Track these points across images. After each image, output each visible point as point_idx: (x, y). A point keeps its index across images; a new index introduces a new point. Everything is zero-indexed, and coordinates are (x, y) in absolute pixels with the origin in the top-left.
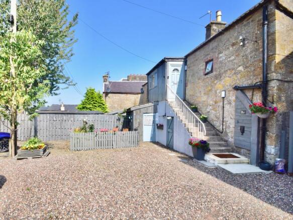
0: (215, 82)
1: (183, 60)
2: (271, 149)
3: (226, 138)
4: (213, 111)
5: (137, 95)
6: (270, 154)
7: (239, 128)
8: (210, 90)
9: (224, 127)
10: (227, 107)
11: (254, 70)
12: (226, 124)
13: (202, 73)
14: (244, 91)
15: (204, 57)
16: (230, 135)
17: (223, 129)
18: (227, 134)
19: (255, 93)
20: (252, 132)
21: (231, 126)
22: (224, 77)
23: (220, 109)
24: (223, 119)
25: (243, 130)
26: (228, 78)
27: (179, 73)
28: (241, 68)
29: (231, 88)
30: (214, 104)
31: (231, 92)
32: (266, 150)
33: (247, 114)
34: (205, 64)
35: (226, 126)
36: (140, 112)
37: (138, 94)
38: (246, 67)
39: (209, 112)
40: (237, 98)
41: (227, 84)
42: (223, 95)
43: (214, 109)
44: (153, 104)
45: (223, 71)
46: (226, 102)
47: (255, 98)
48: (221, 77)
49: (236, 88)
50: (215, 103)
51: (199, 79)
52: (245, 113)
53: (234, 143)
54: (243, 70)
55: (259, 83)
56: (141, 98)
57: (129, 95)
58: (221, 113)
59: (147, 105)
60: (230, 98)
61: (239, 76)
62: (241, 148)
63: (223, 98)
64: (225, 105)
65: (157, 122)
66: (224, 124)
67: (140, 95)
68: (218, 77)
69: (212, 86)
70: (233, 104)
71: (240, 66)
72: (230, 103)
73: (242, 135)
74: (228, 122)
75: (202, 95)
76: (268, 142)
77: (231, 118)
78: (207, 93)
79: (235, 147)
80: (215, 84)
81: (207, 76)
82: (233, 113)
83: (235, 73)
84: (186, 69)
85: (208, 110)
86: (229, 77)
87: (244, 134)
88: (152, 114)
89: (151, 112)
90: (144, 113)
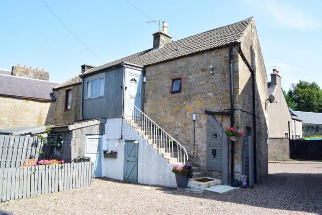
0: (185, 103)
1: (141, 70)
2: (238, 168)
3: (197, 163)
4: (183, 135)
5: (44, 104)
6: (237, 172)
7: (211, 152)
8: (178, 111)
9: (195, 151)
10: (198, 130)
11: (222, 98)
12: (197, 147)
13: (168, 90)
14: (215, 116)
15: (170, 74)
16: (201, 159)
17: (194, 153)
18: (199, 159)
19: (223, 119)
20: (223, 154)
21: (203, 150)
22: (195, 100)
23: (191, 132)
24: (194, 143)
25: (214, 153)
26: (198, 101)
27: (137, 85)
28: (210, 94)
29: (201, 112)
30: (183, 126)
31: (202, 116)
32: (234, 170)
33: (218, 138)
34: (171, 81)
35: (197, 150)
36: (82, 133)
37: (46, 101)
38: (216, 94)
39: (177, 135)
40: (208, 121)
41: (197, 107)
42: (194, 118)
43: (183, 132)
44: (99, 122)
45: (193, 93)
46: (197, 125)
47: (224, 123)
48: (191, 99)
49: (208, 113)
50: (185, 126)
51: (164, 96)
52: (216, 137)
53: (207, 167)
54: (213, 96)
55: (226, 111)
56: (50, 108)
57: (31, 102)
58: (192, 136)
59: (90, 123)
60: (201, 121)
61: (209, 101)
62: (213, 171)
63: (194, 121)
64: (195, 128)
65: (104, 148)
66: (195, 148)
67: (49, 104)
68: (188, 98)
69: (181, 107)
70: (205, 127)
71: (210, 92)
72: (201, 127)
73: (214, 158)
74: (200, 146)
75: (168, 115)
76: (236, 162)
77: (202, 142)
78: (176, 114)
79: (207, 171)
80: (185, 105)
81: (174, 95)
82: (205, 136)
83: (205, 98)
84: (145, 81)
85: (176, 133)
86: (199, 100)
87: (216, 157)
88: (97, 137)
89: (96, 133)
90: (87, 135)
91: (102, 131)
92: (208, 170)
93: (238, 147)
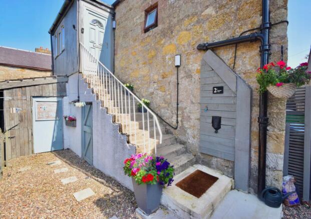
0: (162, 42)
1: (109, 10)
2: (276, 158)
3: (183, 138)
4: (159, 92)
6: (274, 169)
7: (210, 121)
8: (153, 57)
9: (179, 119)
10: (184, 83)
11: (238, 9)
12: (183, 112)
13: (139, 30)
14: (218, 51)
15: (142, 4)
16: (189, 131)
17: (177, 122)
18: (185, 131)
19: (239, 53)
20: (238, 129)
21: (192, 117)
22: (179, 31)
23: (172, 87)
24: (178, 104)
25: (217, 123)
26: (185, 32)
27: (104, 31)
28: (210, 11)
29: (190, 50)
30: (160, 79)
31: (191, 57)
32: (267, 163)
33: (225, 94)
34: (143, 13)
35: (183, 117)
38: (222, 7)
39: (152, 93)
40: (204, 64)
41: (183, 43)
42: (177, 63)
43: (161, 88)
45: (175, 20)
46: (181, 75)
47: (239, 62)
48: (172, 32)
49: (203, 48)
50: (163, 78)
51: (135, 40)
52: (222, 92)
53: (200, 147)
54: (214, 13)
55: (247, 34)
58: (174, 93)
60: (190, 66)
61: (206, 25)
62: (212, 156)
63: (178, 67)
64: (179, 80)
66: (180, 112)
68: (168, 33)
69: (156, 49)
70: (196, 76)
71: (207, 7)
72: (189, 76)
73: (216, 132)
74: (187, 110)
75: (141, 66)
76: (271, 145)
77: (192, 103)
78: (149, 62)
79: (199, 154)
80: (163, 45)
81: (147, 33)
82: (197, 93)
83: (198, 22)
84: (114, 27)
85: (151, 90)
86: (186, 30)
87: (219, 131)
88: (55, 99)
89: (51, 95)
90: (34, 97)
91: (62, 92)
92: (202, 153)
93: (277, 114)
